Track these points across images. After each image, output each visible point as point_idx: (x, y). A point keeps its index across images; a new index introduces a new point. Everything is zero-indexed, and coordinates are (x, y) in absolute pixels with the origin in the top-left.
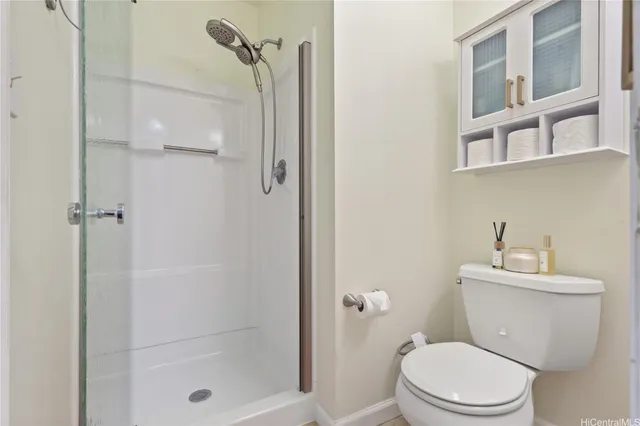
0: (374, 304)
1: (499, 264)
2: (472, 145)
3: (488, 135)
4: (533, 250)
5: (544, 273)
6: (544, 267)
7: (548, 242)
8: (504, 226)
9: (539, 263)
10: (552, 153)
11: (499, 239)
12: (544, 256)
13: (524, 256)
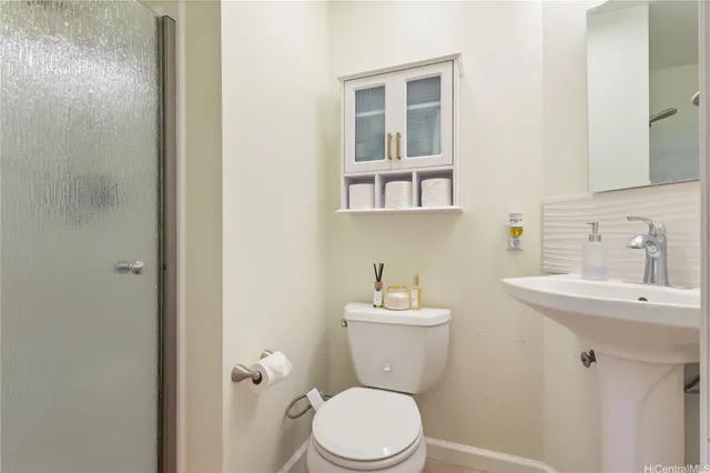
0: (275, 372)
1: (379, 303)
2: (353, 187)
3: (370, 180)
4: (405, 288)
5: (415, 309)
6: (415, 304)
7: (417, 282)
8: (382, 266)
9: (410, 300)
10: (420, 205)
11: (379, 280)
12: (414, 294)
13: (400, 295)
